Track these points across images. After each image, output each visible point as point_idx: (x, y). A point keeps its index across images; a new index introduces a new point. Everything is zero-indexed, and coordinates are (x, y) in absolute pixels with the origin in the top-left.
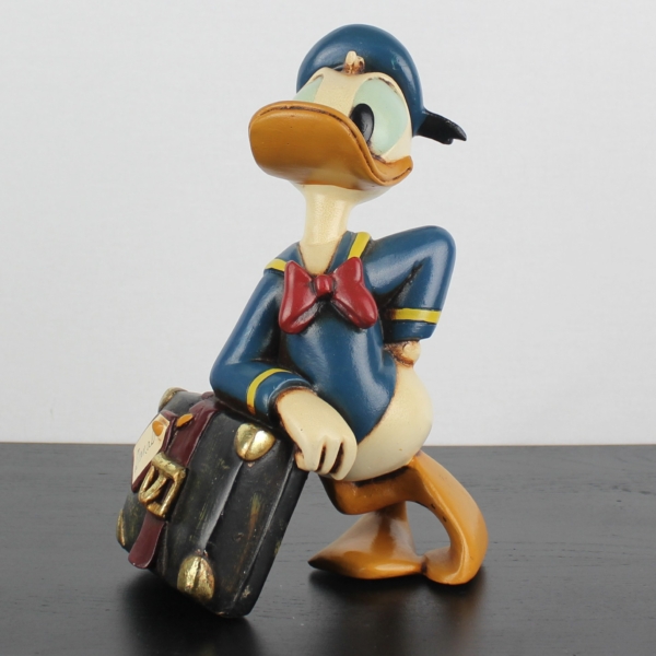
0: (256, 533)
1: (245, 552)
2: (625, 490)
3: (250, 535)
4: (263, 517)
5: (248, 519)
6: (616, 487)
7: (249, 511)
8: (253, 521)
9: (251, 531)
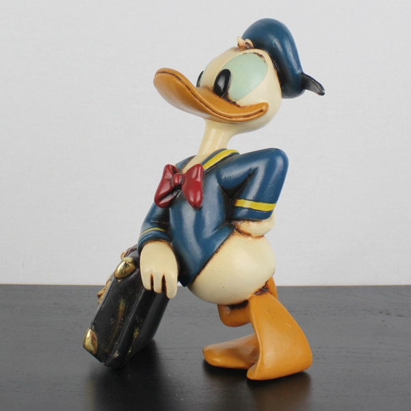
0: (123, 321)
1: (116, 331)
2: (388, 314)
3: (119, 322)
4: (127, 312)
5: (117, 312)
6: (381, 313)
7: (118, 307)
8: (120, 314)
9: (120, 319)
